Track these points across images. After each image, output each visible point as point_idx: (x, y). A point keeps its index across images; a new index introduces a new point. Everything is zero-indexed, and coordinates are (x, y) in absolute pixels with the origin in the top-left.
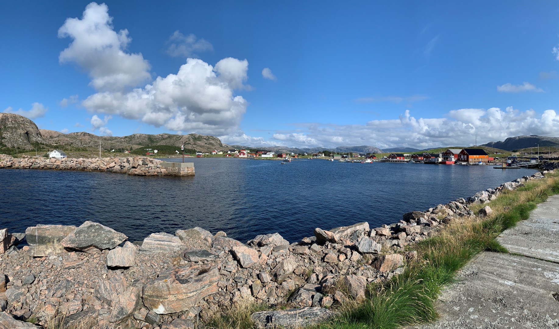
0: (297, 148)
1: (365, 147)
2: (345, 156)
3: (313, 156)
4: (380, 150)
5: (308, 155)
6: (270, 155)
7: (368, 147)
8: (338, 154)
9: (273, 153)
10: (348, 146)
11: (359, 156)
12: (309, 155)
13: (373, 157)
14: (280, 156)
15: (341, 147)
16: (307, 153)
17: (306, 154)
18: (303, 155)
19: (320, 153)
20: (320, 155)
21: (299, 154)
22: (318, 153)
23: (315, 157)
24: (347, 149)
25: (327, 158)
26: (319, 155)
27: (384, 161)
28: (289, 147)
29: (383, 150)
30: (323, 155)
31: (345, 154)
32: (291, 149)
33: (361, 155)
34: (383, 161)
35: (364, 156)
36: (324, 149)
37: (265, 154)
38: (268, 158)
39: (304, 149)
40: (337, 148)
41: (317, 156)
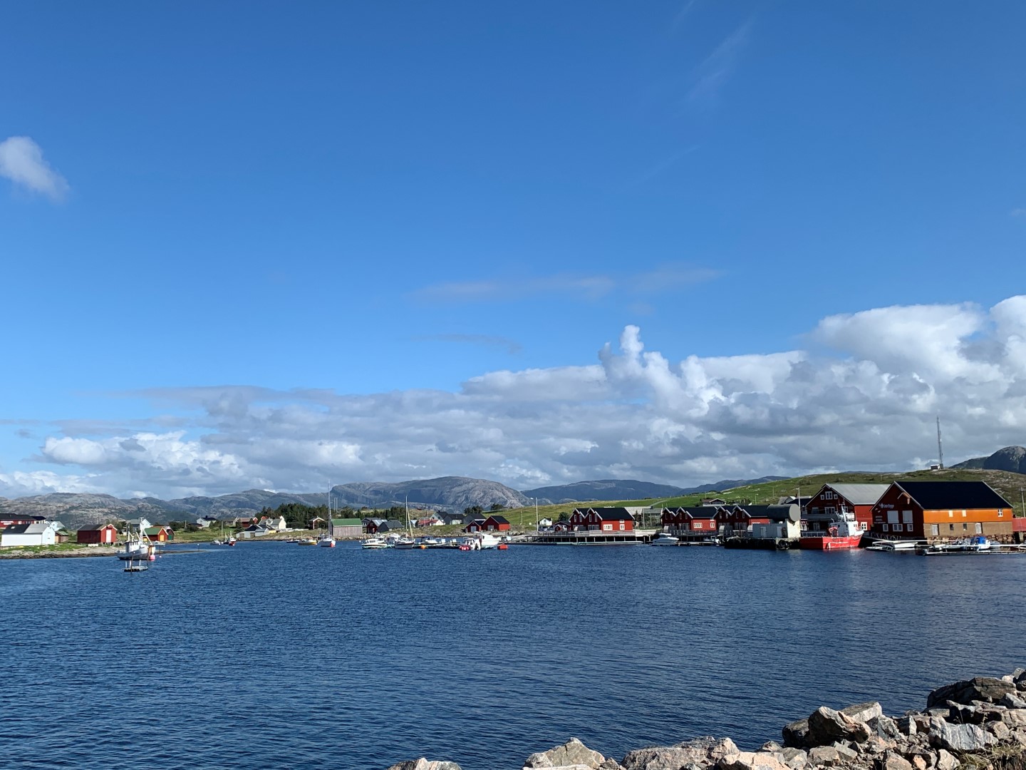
0: (156, 496)
1: (453, 482)
2: (378, 522)
3: (238, 528)
4: (516, 493)
5: (212, 526)
6: (45, 536)
7: (467, 481)
8: (347, 515)
9: (55, 526)
10: (383, 481)
11: (440, 523)
12: (218, 524)
13: (495, 523)
14: (90, 535)
15: (349, 486)
16: (207, 519)
17: (206, 524)
18: (193, 528)
19: (266, 514)
20: (269, 522)
21: (175, 527)
22: (259, 516)
23: (247, 535)
24: (376, 492)
25: (302, 534)
26: (264, 526)
27: (551, 539)
28: (118, 496)
29: (528, 493)
30: (282, 524)
31: (376, 515)
32: (128, 502)
33: (442, 515)
34: (546, 539)
35: (459, 522)
36: (275, 496)
37: (21, 530)
38: (42, 547)
39: (186, 501)
40: (333, 491)
41: (254, 528)
